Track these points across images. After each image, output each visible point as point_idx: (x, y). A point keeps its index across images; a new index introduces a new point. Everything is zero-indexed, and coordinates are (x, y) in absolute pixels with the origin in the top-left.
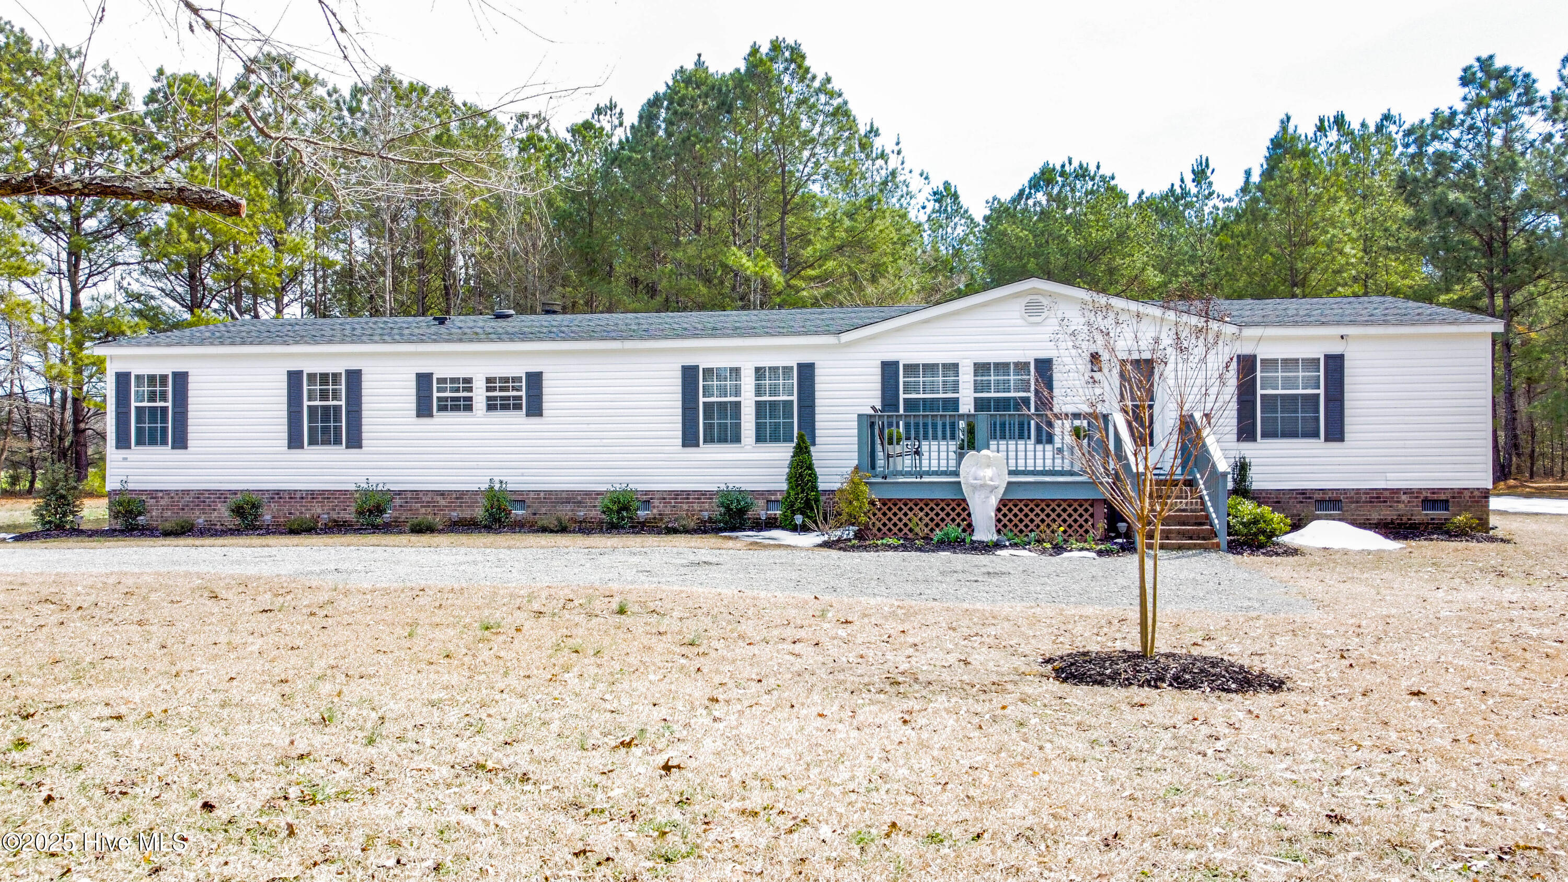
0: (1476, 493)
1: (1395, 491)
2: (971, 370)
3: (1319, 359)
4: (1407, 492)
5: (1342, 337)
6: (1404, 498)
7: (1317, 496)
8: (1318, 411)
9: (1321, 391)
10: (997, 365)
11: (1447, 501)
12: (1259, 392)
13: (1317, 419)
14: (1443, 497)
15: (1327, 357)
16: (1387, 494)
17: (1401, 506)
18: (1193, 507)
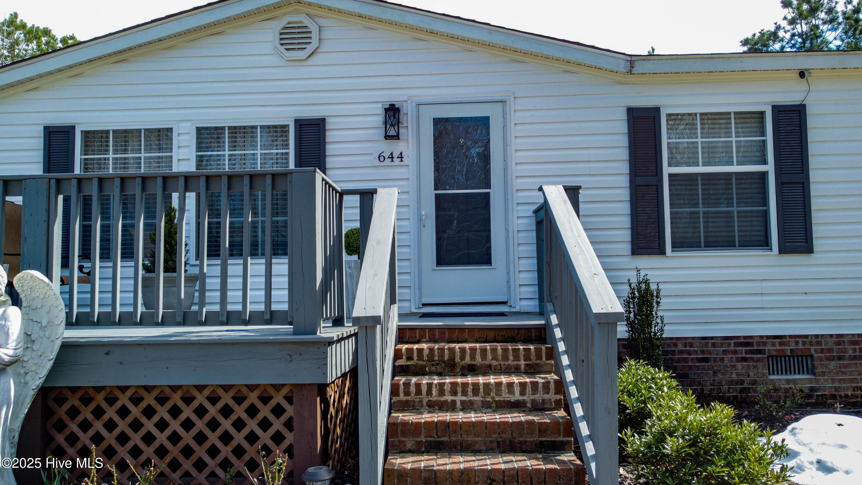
2: (192, 140)
3: (762, 114)
5: (802, 74)
8: (765, 202)
9: (770, 168)
10: (234, 130)
12: (667, 170)
13: (766, 215)
15: (777, 110)
18: (539, 397)
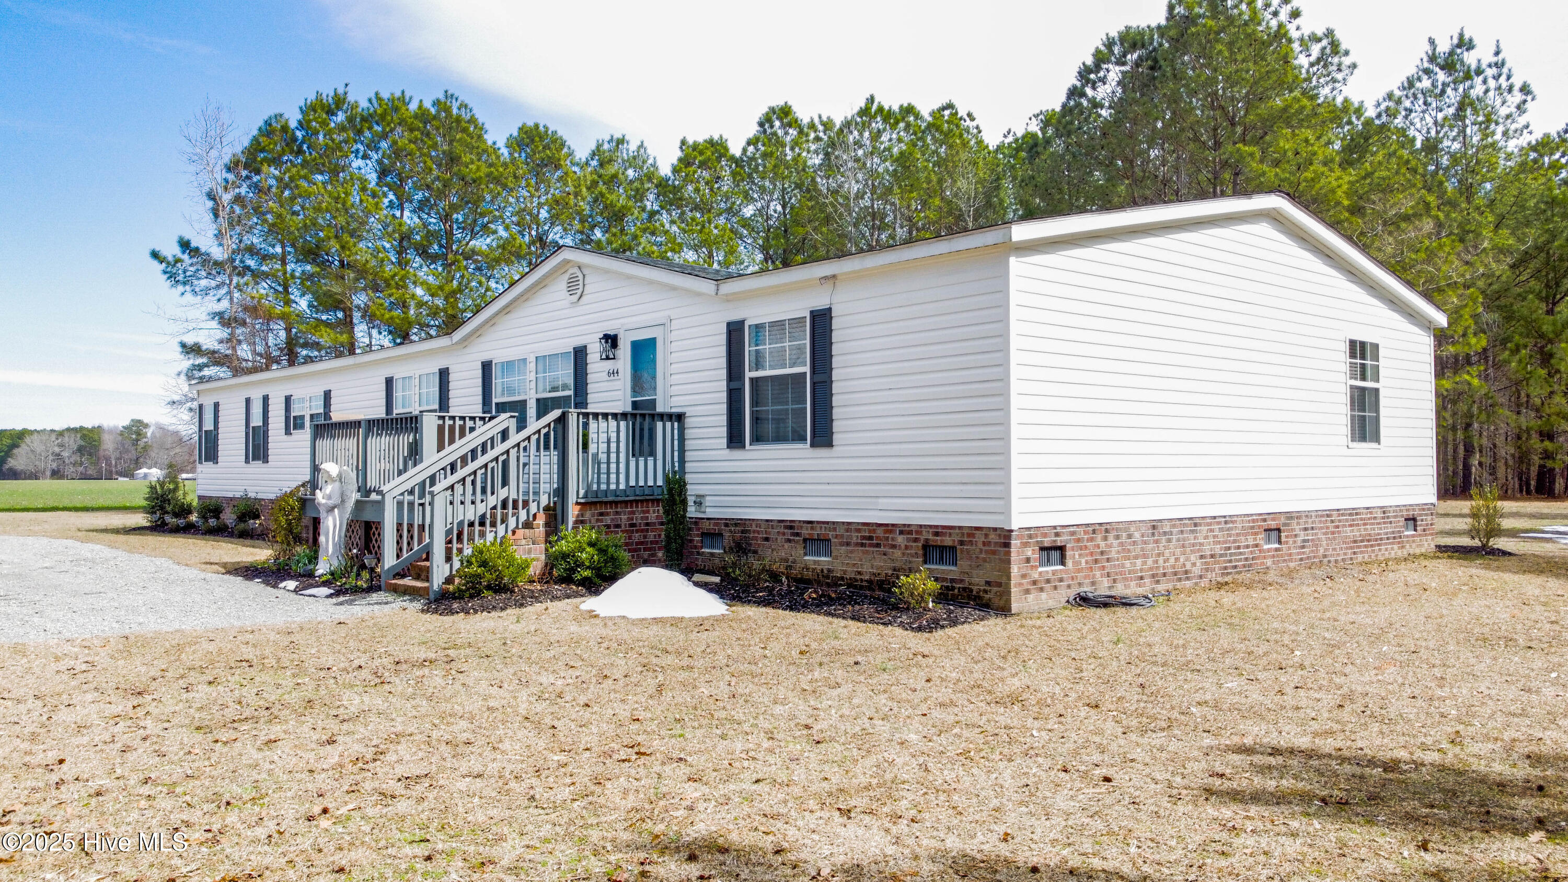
0: (993, 537)
1: (889, 528)
2: (534, 366)
3: (804, 320)
4: (905, 530)
5: (822, 281)
6: (901, 540)
7: (805, 532)
8: (804, 401)
9: (807, 370)
10: (551, 358)
11: (953, 549)
12: (748, 373)
13: (803, 412)
14: (948, 541)
15: (814, 315)
16: (880, 532)
17: (898, 553)
